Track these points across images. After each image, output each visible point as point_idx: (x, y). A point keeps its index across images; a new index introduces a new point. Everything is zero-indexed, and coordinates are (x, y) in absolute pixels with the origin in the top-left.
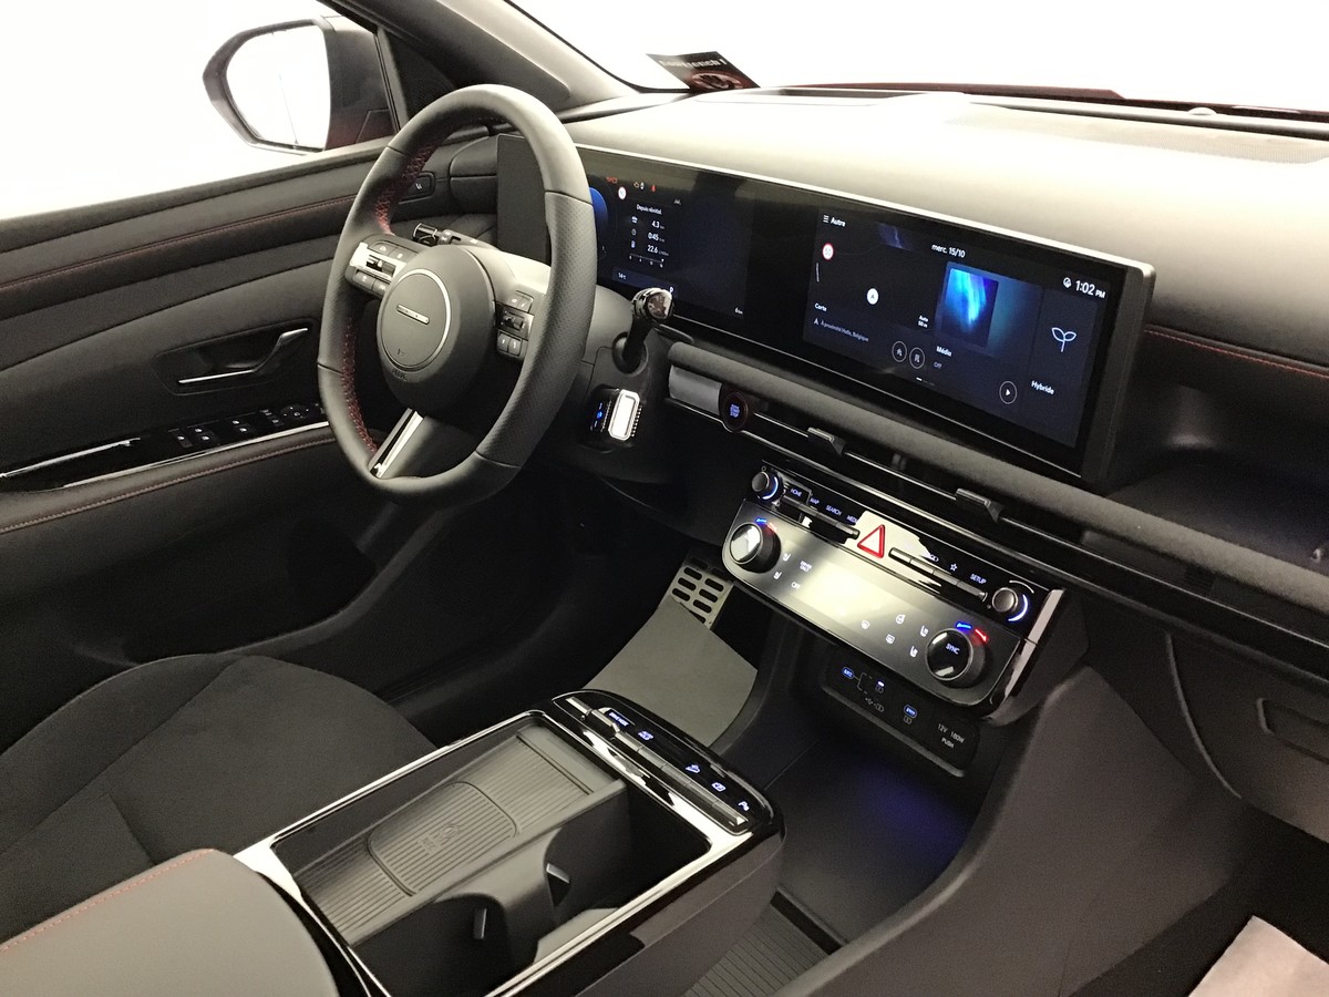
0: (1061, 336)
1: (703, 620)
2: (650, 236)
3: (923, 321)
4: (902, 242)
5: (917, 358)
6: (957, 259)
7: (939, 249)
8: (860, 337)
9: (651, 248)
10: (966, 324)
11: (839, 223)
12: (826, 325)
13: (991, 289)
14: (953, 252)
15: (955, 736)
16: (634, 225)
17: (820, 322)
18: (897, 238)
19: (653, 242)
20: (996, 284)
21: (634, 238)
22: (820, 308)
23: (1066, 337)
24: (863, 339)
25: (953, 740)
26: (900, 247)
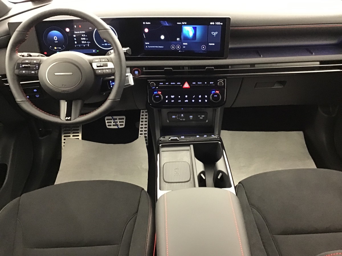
0: (214, 34)
1: (78, 139)
2: (82, 39)
3: (178, 39)
4: (168, 24)
5: (178, 47)
6: (185, 25)
7: (179, 23)
8: (161, 47)
9: (83, 42)
10: (190, 37)
11: (148, 23)
12: (150, 47)
13: (195, 29)
14: (183, 23)
15: (202, 116)
16: (75, 37)
17: (148, 47)
18: (166, 23)
19: (83, 40)
20: (196, 27)
21: (76, 41)
22: (147, 43)
23: (215, 34)
24: (162, 47)
25: (202, 117)
26: (168, 25)
